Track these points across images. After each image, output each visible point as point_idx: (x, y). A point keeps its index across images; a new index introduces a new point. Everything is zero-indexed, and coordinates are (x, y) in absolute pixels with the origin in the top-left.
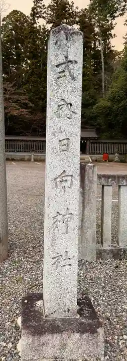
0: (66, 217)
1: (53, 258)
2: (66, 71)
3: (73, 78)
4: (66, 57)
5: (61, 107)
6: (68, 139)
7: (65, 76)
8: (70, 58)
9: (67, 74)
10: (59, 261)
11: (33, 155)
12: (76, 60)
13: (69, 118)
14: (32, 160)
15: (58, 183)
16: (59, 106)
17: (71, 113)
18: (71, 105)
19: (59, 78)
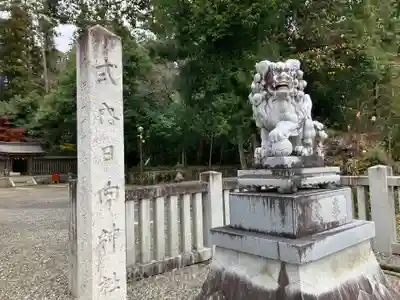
0: (112, 234)
1: (100, 284)
2: (106, 74)
3: (114, 82)
4: (106, 61)
5: (102, 112)
6: (111, 147)
7: (105, 79)
8: (110, 61)
12: (116, 64)
13: (111, 124)
15: (103, 197)
16: (100, 110)
17: (113, 118)
18: (113, 110)
19: (99, 81)
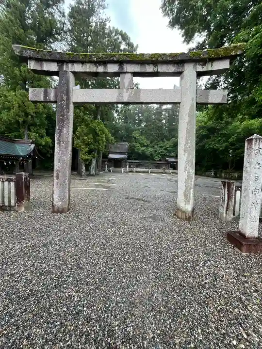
3: (261, 155)
19: (256, 155)
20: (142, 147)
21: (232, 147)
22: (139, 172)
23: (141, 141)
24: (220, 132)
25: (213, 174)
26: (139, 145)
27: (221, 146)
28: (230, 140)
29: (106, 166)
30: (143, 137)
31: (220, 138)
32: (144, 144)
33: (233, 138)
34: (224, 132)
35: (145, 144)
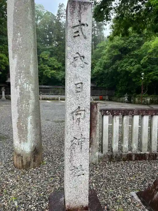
0: (80, 140)
1: (71, 170)
2: (80, 31)
3: (85, 38)
4: (80, 21)
5: (76, 59)
6: (82, 83)
7: (79, 35)
8: (82, 22)
9: (81, 34)
10: (75, 172)
11: (59, 97)
12: (88, 23)
13: (82, 67)
14: (59, 99)
15: (74, 116)
16: (74, 58)
17: (84, 63)
18: (84, 57)
19: (75, 37)
20: (51, 70)
21: (144, 70)
22: (48, 99)
23: (51, 63)
24: (132, 53)
25: (126, 99)
26: (48, 68)
27: (133, 68)
28: (142, 62)
29: (3, 93)
30: (53, 59)
31: (132, 60)
32: (54, 66)
33: (145, 59)
34: (136, 52)
35: (56, 66)
